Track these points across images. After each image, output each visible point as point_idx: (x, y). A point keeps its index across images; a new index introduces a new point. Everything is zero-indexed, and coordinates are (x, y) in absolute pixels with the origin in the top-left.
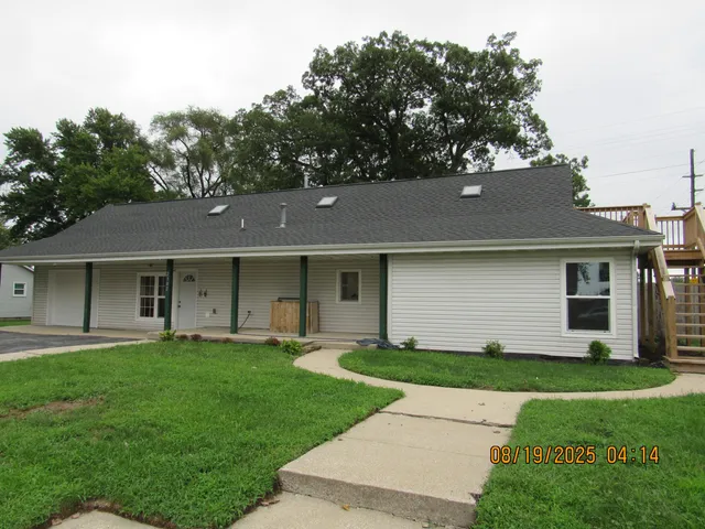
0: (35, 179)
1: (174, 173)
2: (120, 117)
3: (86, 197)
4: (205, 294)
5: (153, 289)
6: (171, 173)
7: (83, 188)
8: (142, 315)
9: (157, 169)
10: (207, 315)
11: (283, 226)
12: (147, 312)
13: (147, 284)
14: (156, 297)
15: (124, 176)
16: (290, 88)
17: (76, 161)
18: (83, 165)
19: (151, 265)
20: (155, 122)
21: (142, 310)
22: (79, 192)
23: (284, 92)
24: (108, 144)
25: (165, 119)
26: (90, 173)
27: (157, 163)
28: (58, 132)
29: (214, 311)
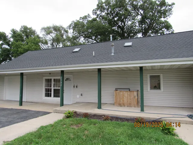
0: (4, 48)
1: (48, 46)
2: (31, 28)
3: (20, 52)
4: (77, 87)
5: (51, 84)
6: (47, 46)
7: (19, 50)
8: (46, 96)
9: (43, 45)
10: (78, 96)
11: (113, 54)
12: (48, 95)
13: (48, 82)
14: (53, 88)
15: (32, 46)
16: (89, 15)
17: (17, 41)
18: (19, 42)
19: (50, 74)
20: (42, 29)
21: (46, 94)
22: (18, 51)
23: (87, 16)
24: (27, 36)
25: (45, 28)
26: (21, 45)
27: (42, 43)
28: (11, 32)
29: (82, 95)
